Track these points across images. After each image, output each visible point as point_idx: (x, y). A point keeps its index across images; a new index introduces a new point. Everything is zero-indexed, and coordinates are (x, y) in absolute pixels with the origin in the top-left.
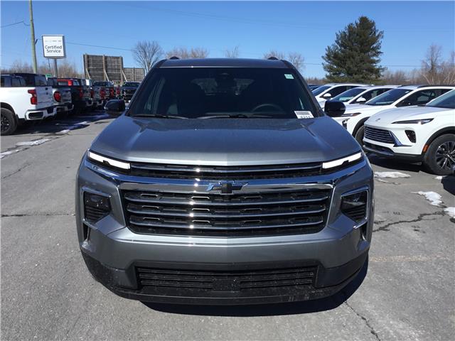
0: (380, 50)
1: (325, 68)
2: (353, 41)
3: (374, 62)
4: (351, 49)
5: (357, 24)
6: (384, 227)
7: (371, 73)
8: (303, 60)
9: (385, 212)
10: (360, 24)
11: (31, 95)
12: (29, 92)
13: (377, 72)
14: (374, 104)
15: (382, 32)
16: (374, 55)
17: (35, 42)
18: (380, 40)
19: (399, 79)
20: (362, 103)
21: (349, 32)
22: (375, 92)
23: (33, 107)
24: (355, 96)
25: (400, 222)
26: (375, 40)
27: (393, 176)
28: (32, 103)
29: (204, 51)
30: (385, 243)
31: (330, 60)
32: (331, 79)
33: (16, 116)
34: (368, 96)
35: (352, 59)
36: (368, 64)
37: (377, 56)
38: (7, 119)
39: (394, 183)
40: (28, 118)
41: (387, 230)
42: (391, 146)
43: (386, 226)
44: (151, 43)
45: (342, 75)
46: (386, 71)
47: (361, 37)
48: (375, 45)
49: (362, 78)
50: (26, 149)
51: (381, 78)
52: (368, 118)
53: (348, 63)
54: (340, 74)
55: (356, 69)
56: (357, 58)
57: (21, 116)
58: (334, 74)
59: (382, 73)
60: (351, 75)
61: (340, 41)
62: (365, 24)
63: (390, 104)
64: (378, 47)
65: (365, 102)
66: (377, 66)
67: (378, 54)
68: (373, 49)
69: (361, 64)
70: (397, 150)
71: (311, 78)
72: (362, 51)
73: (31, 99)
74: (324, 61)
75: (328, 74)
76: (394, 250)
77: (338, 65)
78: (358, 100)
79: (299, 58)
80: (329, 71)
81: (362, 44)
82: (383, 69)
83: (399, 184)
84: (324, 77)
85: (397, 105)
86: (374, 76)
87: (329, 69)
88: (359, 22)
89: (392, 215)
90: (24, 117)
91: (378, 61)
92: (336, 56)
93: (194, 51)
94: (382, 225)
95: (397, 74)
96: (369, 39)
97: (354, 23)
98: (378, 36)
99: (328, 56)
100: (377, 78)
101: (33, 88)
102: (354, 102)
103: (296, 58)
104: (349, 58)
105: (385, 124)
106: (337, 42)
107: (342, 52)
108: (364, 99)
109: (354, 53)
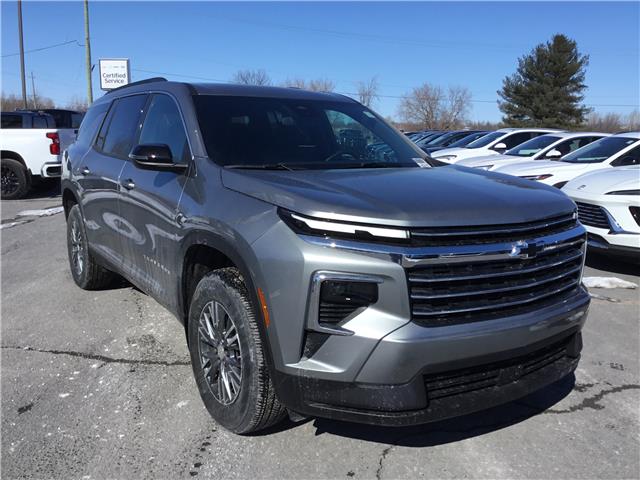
0: (584, 83)
1: (501, 108)
2: (544, 69)
3: (574, 99)
4: (540, 81)
5: (549, 45)
6: (592, 400)
7: (570, 115)
8: (470, 97)
9: (594, 363)
10: (554, 45)
11: (50, 141)
12: (48, 135)
13: (578, 114)
14: (574, 161)
15: (586, 57)
16: (574, 90)
17: (91, 69)
18: (583, 68)
19: (610, 125)
20: (554, 158)
21: (538, 56)
22: (577, 142)
23: (54, 158)
24: (543, 147)
25: (626, 387)
26: (576, 68)
27: (608, 286)
28: (52, 152)
29: (328, 83)
30: (595, 441)
31: (509, 96)
32: (509, 123)
33: (27, 172)
34: (565, 147)
35: (541, 94)
36: (565, 103)
37: (579, 92)
38: (15, 176)
39: (609, 299)
40: (46, 175)
41: (598, 407)
42: (603, 232)
43: (598, 397)
44: (256, 72)
45: (527, 118)
46: (592, 113)
47: (555, 64)
48: (575, 76)
49: (557, 122)
50: (29, 221)
51: (584, 123)
52: (565, 183)
53: (536, 102)
54: (523, 116)
55: (548, 110)
56: (550, 94)
57: (35, 171)
58: (514, 117)
59: (585, 117)
60: (540, 118)
61: (524, 70)
62: (562, 46)
63: (601, 161)
64: (580, 79)
65: (559, 157)
66: (579, 105)
67: (579, 88)
68: (574, 81)
69: (556, 102)
70: (615, 240)
71: (481, 122)
72: (556, 84)
73: (51, 147)
74: (500, 98)
75: (506, 116)
76: (614, 462)
77: (520, 104)
78: (548, 155)
79: (464, 93)
80: (507, 113)
81: (556, 73)
82: (588, 111)
83: (619, 301)
84: (501, 121)
85: (613, 164)
86: (573, 121)
87: (508, 109)
88: (552, 42)
89: (609, 370)
90: (39, 173)
91: (580, 98)
92: (518, 90)
93: (314, 83)
94: (589, 394)
95: (608, 117)
96: (568, 66)
97: (545, 44)
98: (581, 62)
99: (507, 90)
100: (577, 123)
101: (54, 131)
102: (542, 157)
103: (460, 94)
104: (538, 93)
105: (595, 195)
106: (520, 71)
107: (528, 85)
108: (558, 153)
109: (545, 86)
